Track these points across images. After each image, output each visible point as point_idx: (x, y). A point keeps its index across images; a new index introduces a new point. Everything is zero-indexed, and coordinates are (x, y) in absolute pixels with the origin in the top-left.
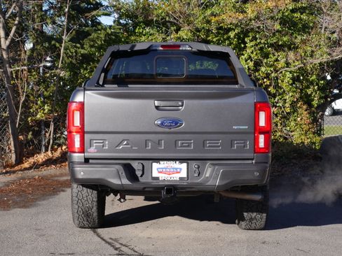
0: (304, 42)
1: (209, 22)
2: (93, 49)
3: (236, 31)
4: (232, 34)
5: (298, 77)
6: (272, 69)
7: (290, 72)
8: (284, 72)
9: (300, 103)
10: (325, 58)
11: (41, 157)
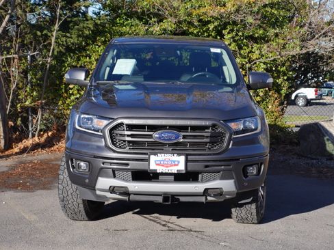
0: (277, 35)
1: (190, 15)
2: (81, 39)
3: (216, 24)
4: (211, 26)
5: (271, 68)
6: (246, 60)
7: (264, 63)
8: (258, 63)
9: (271, 92)
10: (297, 51)
11: (29, 142)
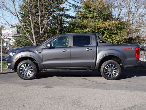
0: (120, 32)
1: (95, 27)
3: (102, 29)
4: (101, 30)
5: (119, 42)
6: (111, 40)
7: (116, 41)
10: (126, 37)
